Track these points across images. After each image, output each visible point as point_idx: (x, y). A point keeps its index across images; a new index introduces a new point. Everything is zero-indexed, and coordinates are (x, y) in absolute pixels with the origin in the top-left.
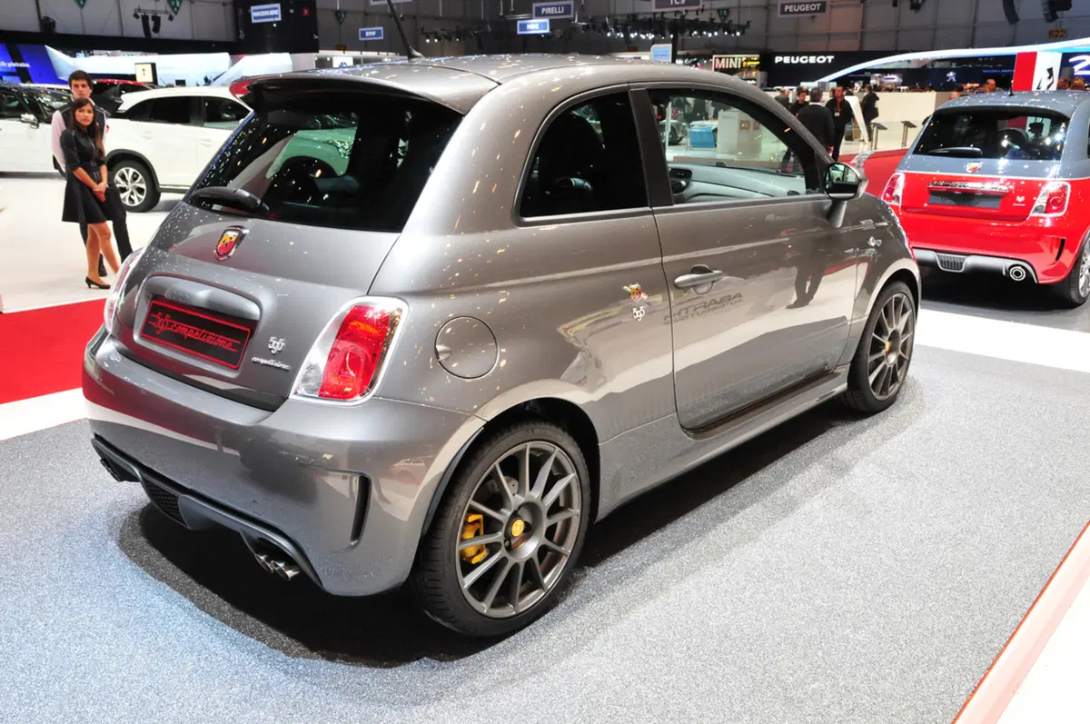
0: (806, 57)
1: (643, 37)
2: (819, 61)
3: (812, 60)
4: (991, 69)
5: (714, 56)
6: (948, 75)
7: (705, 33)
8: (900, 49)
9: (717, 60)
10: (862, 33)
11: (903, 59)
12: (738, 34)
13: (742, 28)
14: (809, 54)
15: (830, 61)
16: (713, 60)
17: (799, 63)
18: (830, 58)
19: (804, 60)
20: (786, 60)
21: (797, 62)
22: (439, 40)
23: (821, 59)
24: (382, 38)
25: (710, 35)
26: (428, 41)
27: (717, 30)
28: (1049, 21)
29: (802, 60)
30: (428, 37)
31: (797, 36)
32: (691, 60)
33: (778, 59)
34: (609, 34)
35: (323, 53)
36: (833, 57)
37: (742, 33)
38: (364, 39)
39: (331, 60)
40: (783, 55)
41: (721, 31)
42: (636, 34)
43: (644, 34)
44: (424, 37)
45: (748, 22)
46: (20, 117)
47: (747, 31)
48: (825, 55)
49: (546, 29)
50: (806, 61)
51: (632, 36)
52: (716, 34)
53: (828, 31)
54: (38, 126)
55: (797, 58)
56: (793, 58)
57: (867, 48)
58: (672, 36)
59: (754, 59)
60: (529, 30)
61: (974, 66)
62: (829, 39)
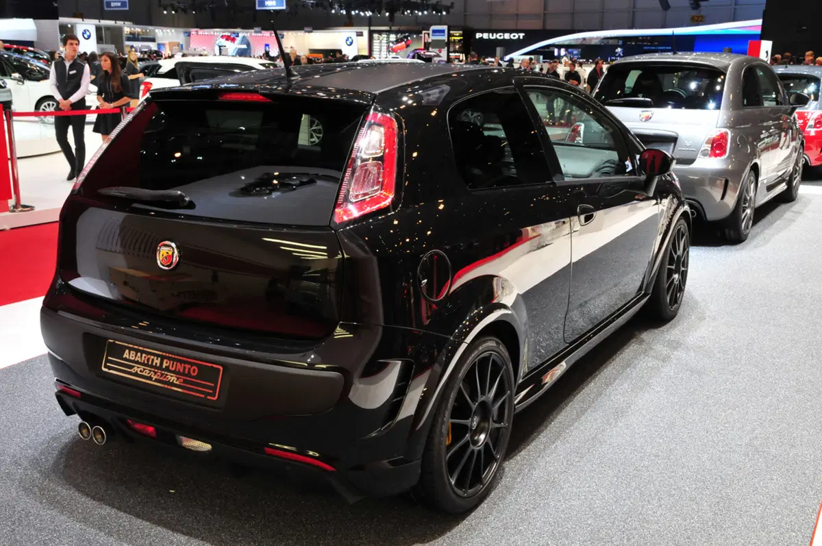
0: (502, 34)
1: (362, 14)
2: (512, 38)
3: (507, 36)
4: (649, 46)
5: (424, 32)
6: (617, 51)
7: (416, 12)
8: (576, 28)
9: (426, 35)
10: (545, 14)
11: (580, 37)
12: (444, 13)
13: (447, 9)
14: (504, 31)
15: (521, 38)
16: (423, 35)
17: (496, 38)
18: (522, 35)
19: (500, 36)
20: (485, 36)
21: (494, 37)
22: (176, 12)
23: (514, 36)
24: (127, 9)
25: (420, 14)
26: (165, 12)
27: (427, 10)
28: (694, 9)
29: (498, 36)
30: (165, 10)
31: (491, 15)
32: (403, 35)
33: (478, 35)
34: (333, 11)
35: (63, 20)
36: (524, 34)
37: (448, 12)
38: (109, 9)
39: (72, 26)
40: (482, 31)
41: (430, 11)
42: (357, 12)
43: (363, 12)
44: (162, 8)
45: (452, 4)
46: (11, 76)
47: (451, 10)
48: (518, 33)
49: (283, 6)
50: (502, 38)
51: (353, 13)
52: (426, 13)
53: (516, 12)
54: (23, 83)
55: (495, 34)
56: (491, 34)
57: (549, 27)
58: (387, 14)
59: (457, 35)
60: (267, 6)
61: (636, 44)
62: (517, 19)
